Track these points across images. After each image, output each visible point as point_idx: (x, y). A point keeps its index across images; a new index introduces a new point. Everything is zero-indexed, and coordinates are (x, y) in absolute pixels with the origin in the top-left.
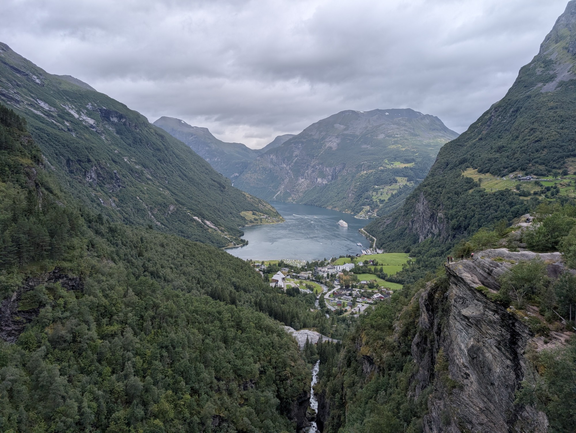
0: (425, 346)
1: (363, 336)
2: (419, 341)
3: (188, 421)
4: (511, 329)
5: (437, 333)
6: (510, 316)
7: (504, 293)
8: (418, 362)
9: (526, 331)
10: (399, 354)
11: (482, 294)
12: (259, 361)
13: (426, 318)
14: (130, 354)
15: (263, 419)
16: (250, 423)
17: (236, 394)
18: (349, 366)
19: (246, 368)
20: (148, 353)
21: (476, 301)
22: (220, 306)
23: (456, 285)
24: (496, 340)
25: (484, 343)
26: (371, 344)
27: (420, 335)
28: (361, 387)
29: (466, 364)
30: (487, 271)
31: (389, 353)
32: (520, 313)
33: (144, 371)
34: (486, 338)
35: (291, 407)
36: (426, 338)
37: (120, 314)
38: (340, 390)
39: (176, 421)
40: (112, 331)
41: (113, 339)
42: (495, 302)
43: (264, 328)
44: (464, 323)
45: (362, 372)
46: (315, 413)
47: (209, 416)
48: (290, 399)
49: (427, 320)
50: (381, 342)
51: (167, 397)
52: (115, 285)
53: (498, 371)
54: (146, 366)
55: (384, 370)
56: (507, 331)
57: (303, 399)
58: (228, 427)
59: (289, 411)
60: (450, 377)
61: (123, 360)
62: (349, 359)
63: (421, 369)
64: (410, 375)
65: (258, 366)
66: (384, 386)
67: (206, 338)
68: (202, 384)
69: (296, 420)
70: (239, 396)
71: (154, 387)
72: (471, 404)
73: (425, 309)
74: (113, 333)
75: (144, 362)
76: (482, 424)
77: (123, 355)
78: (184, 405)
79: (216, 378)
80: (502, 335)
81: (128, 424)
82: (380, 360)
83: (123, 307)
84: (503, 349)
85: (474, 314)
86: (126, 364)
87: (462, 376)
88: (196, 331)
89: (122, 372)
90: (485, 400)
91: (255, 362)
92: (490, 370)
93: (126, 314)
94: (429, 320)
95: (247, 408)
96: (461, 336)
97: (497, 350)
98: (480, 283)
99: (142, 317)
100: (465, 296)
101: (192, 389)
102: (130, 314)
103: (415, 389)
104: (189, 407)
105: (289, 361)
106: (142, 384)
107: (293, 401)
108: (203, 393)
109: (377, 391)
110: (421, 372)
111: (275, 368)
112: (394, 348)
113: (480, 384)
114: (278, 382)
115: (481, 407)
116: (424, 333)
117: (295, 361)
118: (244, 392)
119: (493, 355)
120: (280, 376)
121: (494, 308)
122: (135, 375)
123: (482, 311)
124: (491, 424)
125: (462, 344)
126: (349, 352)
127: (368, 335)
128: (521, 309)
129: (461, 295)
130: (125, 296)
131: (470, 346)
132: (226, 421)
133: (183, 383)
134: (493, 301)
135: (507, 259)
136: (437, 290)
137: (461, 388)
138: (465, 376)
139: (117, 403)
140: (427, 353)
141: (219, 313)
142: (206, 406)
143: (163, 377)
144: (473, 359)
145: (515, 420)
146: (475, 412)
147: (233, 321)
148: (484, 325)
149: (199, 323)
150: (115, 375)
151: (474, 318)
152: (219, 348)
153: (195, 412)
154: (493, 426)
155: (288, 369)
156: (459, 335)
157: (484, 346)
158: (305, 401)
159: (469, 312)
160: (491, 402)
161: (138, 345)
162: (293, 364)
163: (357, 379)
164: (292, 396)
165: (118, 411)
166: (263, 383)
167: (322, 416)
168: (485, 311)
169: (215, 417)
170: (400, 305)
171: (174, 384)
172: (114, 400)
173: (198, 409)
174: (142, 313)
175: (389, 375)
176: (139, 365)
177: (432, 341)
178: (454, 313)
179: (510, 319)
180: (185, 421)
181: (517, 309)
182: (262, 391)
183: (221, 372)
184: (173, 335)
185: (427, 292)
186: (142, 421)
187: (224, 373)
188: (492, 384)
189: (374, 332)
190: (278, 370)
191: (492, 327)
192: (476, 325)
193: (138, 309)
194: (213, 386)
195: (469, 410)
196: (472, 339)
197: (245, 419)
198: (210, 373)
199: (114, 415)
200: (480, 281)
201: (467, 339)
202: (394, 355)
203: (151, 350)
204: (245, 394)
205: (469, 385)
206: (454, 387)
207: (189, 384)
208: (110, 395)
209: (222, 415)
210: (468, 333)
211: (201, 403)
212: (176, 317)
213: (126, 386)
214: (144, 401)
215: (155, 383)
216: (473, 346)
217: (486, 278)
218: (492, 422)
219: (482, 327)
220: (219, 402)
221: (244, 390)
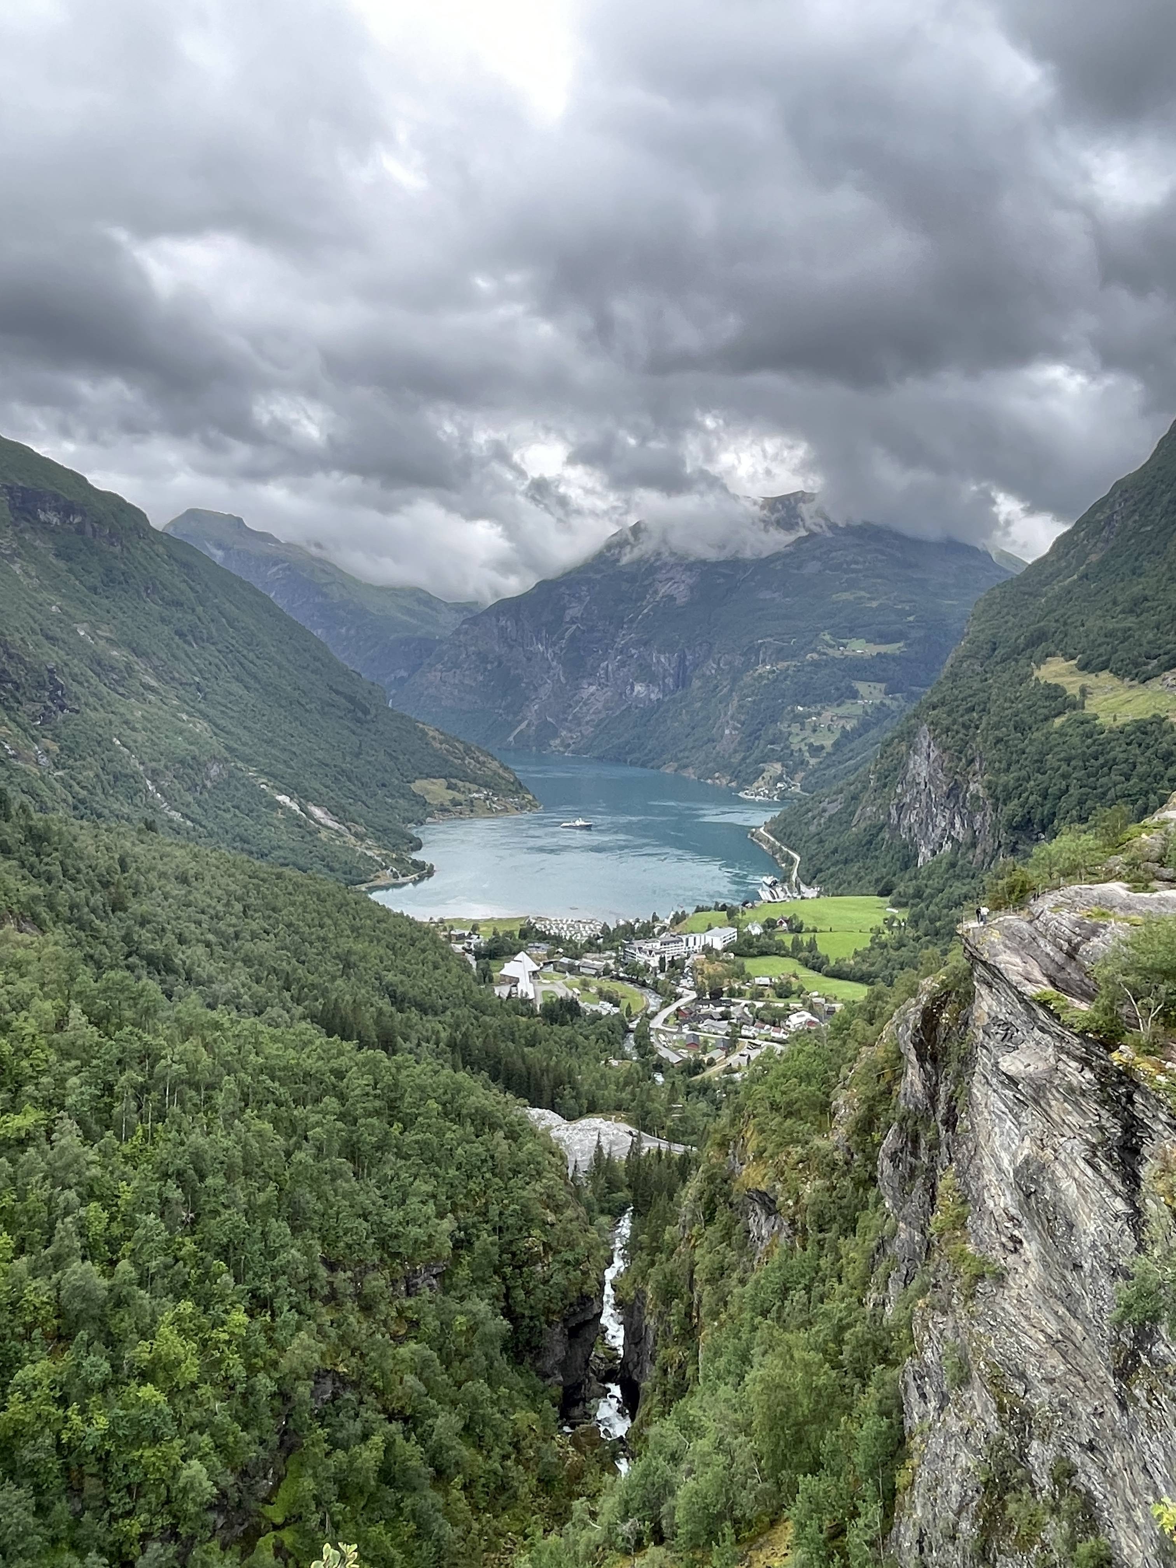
0: (913, 1160)
1: (749, 1134)
2: (900, 1146)
3: (240, 1388)
4: (1125, 1109)
5: (945, 1122)
6: (1120, 1074)
7: (1108, 1010)
8: (895, 1205)
9: (1161, 1116)
10: (847, 1182)
11: (1050, 1012)
12: (453, 1211)
13: (917, 1081)
14: (71, 1194)
15: (463, 1378)
16: (423, 1389)
17: (382, 1307)
18: (710, 1220)
19: (414, 1231)
20: (127, 1193)
21: (1037, 1033)
22: (341, 1053)
23: (990, 986)
24: (1087, 1141)
25: (1055, 1151)
26: (771, 1157)
27: (901, 1129)
28: (742, 1282)
29: (1013, 1211)
30: (1066, 946)
31: (818, 1182)
32: (1144, 1066)
33: (114, 1244)
34: (1063, 1136)
35: (545, 1342)
36: (915, 1140)
37: (44, 1080)
38: (685, 1289)
39: (206, 1390)
40: (19, 1129)
41: (23, 1152)
42: (1082, 1034)
43: (469, 1115)
44: (1010, 1094)
45: (747, 1237)
46: (617, 1357)
47: (301, 1371)
48: (543, 1318)
49: (919, 1087)
50: (797, 1151)
51: (179, 1318)
52: (33, 995)
53: (1092, 1229)
54: (117, 1230)
55: (805, 1231)
56: (1114, 1116)
57: (580, 1318)
58: (361, 1402)
59: (538, 1352)
60: (970, 1248)
61: (50, 1214)
62: (711, 1200)
63: (902, 1225)
64: (874, 1244)
65: (447, 1224)
66: (803, 1276)
67: (298, 1147)
68: (282, 1281)
69: (561, 1378)
70: (394, 1314)
71: (142, 1292)
72: (1024, 1324)
73: (913, 1057)
74: (23, 1134)
75: (112, 1218)
76: (1050, 1381)
77: (50, 1199)
78: (228, 1343)
79: (324, 1261)
80: (1101, 1128)
81: (63, 1401)
82: (796, 1203)
83: (53, 1058)
84: (1104, 1167)
85: (1031, 1069)
86: (59, 1225)
87: (1004, 1245)
88: (268, 1126)
89: (46, 1247)
90: (1061, 1310)
91: (441, 1216)
92: (1071, 1226)
93: (61, 1082)
94: (924, 1086)
95: (415, 1346)
96: (1002, 1133)
97: (1089, 1171)
98: (1045, 981)
99: (109, 1088)
100: (1010, 1018)
101: (254, 1294)
102: (74, 1081)
103: (886, 1282)
104: (244, 1346)
105: (538, 1209)
106: (106, 1283)
107: (550, 1324)
108: (286, 1308)
109: (784, 1292)
110: (903, 1236)
111: (499, 1230)
112: (833, 1166)
113: (1046, 1266)
114: (508, 1270)
115: (1049, 1331)
116: (910, 1123)
117: (557, 1209)
118: (410, 1302)
119: (1079, 1185)
120: (514, 1254)
121: (1081, 1052)
122: (84, 1258)
123: (1052, 1060)
124: (1077, 1380)
125: (1003, 1154)
126: (711, 1179)
127: (762, 1131)
128: (1149, 1053)
129: (1001, 1017)
130: (60, 1026)
131: (1020, 1159)
132: (356, 1385)
133: (227, 1278)
134: (1076, 1031)
135: (1122, 914)
136: (945, 1002)
137: (1000, 1278)
138: (1010, 1245)
139: (29, 1340)
140: (919, 1181)
141: (340, 1074)
142: (296, 1342)
143: (170, 1260)
144: (1028, 1196)
145: (1134, 1369)
146: (1035, 1347)
147: (376, 1096)
148: (1056, 1099)
149: (280, 1104)
150: (24, 1259)
151: (1031, 1080)
152: (335, 1174)
153: (261, 1363)
154: (1081, 1384)
155: (536, 1232)
156: (997, 1129)
157: (1056, 1158)
158: (586, 1323)
159: (1018, 1064)
160: (1075, 1317)
161: (95, 1171)
162: (551, 1218)
163: (732, 1256)
164: (548, 1311)
165: (33, 1362)
166: (464, 1272)
167: (635, 1367)
168: (1060, 1059)
169: (319, 1376)
170: (851, 1044)
171: (200, 1281)
172: (20, 1330)
173: (272, 1353)
174: (110, 1078)
175: (820, 1244)
176: (98, 1228)
177: (934, 1146)
178: (985, 1064)
179: (1122, 1083)
180: (232, 1388)
181: (1138, 1054)
182: (462, 1299)
183: (342, 1244)
184: (197, 1139)
185: (920, 1007)
186: (103, 1389)
187: (349, 1246)
188: (1077, 1267)
189: (781, 1124)
190: (508, 1237)
191: (1076, 1103)
192: (1037, 1102)
193: (98, 1066)
194: (317, 1286)
195: (1019, 1342)
196: (1027, 1142)
197: (410, 1379)
198: (307, 1251)
199: (19, 1375)
200: (1045, 975)
201: (1016, 1141)
202: (835, 1188)
203: (135, 1184)
204: (410, 1308)
205: (1020, 1270)
206: (981, 1277)
207: (245, 1282)
208: (10, 1316)
209: (342, 1369)
210: (1020, 1124)
211: (280, 1336)
212: (210, 1087)
213: (59, 1290)
214: (110, 1334)
215: (145, 1280)
216: (1027, 1161)
217: (1062, 968)
218: (1079, 1374)
219: (1050, 1106)
220: (333, 1332)
221: (409, 1295)
